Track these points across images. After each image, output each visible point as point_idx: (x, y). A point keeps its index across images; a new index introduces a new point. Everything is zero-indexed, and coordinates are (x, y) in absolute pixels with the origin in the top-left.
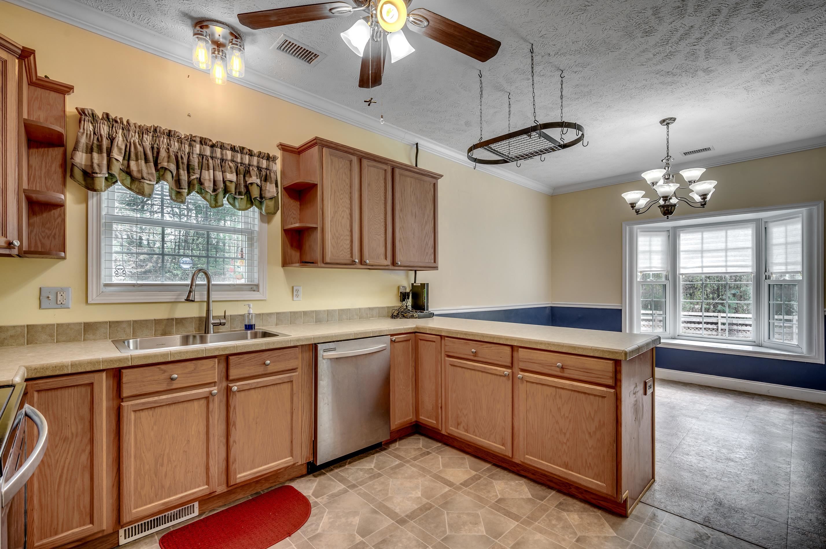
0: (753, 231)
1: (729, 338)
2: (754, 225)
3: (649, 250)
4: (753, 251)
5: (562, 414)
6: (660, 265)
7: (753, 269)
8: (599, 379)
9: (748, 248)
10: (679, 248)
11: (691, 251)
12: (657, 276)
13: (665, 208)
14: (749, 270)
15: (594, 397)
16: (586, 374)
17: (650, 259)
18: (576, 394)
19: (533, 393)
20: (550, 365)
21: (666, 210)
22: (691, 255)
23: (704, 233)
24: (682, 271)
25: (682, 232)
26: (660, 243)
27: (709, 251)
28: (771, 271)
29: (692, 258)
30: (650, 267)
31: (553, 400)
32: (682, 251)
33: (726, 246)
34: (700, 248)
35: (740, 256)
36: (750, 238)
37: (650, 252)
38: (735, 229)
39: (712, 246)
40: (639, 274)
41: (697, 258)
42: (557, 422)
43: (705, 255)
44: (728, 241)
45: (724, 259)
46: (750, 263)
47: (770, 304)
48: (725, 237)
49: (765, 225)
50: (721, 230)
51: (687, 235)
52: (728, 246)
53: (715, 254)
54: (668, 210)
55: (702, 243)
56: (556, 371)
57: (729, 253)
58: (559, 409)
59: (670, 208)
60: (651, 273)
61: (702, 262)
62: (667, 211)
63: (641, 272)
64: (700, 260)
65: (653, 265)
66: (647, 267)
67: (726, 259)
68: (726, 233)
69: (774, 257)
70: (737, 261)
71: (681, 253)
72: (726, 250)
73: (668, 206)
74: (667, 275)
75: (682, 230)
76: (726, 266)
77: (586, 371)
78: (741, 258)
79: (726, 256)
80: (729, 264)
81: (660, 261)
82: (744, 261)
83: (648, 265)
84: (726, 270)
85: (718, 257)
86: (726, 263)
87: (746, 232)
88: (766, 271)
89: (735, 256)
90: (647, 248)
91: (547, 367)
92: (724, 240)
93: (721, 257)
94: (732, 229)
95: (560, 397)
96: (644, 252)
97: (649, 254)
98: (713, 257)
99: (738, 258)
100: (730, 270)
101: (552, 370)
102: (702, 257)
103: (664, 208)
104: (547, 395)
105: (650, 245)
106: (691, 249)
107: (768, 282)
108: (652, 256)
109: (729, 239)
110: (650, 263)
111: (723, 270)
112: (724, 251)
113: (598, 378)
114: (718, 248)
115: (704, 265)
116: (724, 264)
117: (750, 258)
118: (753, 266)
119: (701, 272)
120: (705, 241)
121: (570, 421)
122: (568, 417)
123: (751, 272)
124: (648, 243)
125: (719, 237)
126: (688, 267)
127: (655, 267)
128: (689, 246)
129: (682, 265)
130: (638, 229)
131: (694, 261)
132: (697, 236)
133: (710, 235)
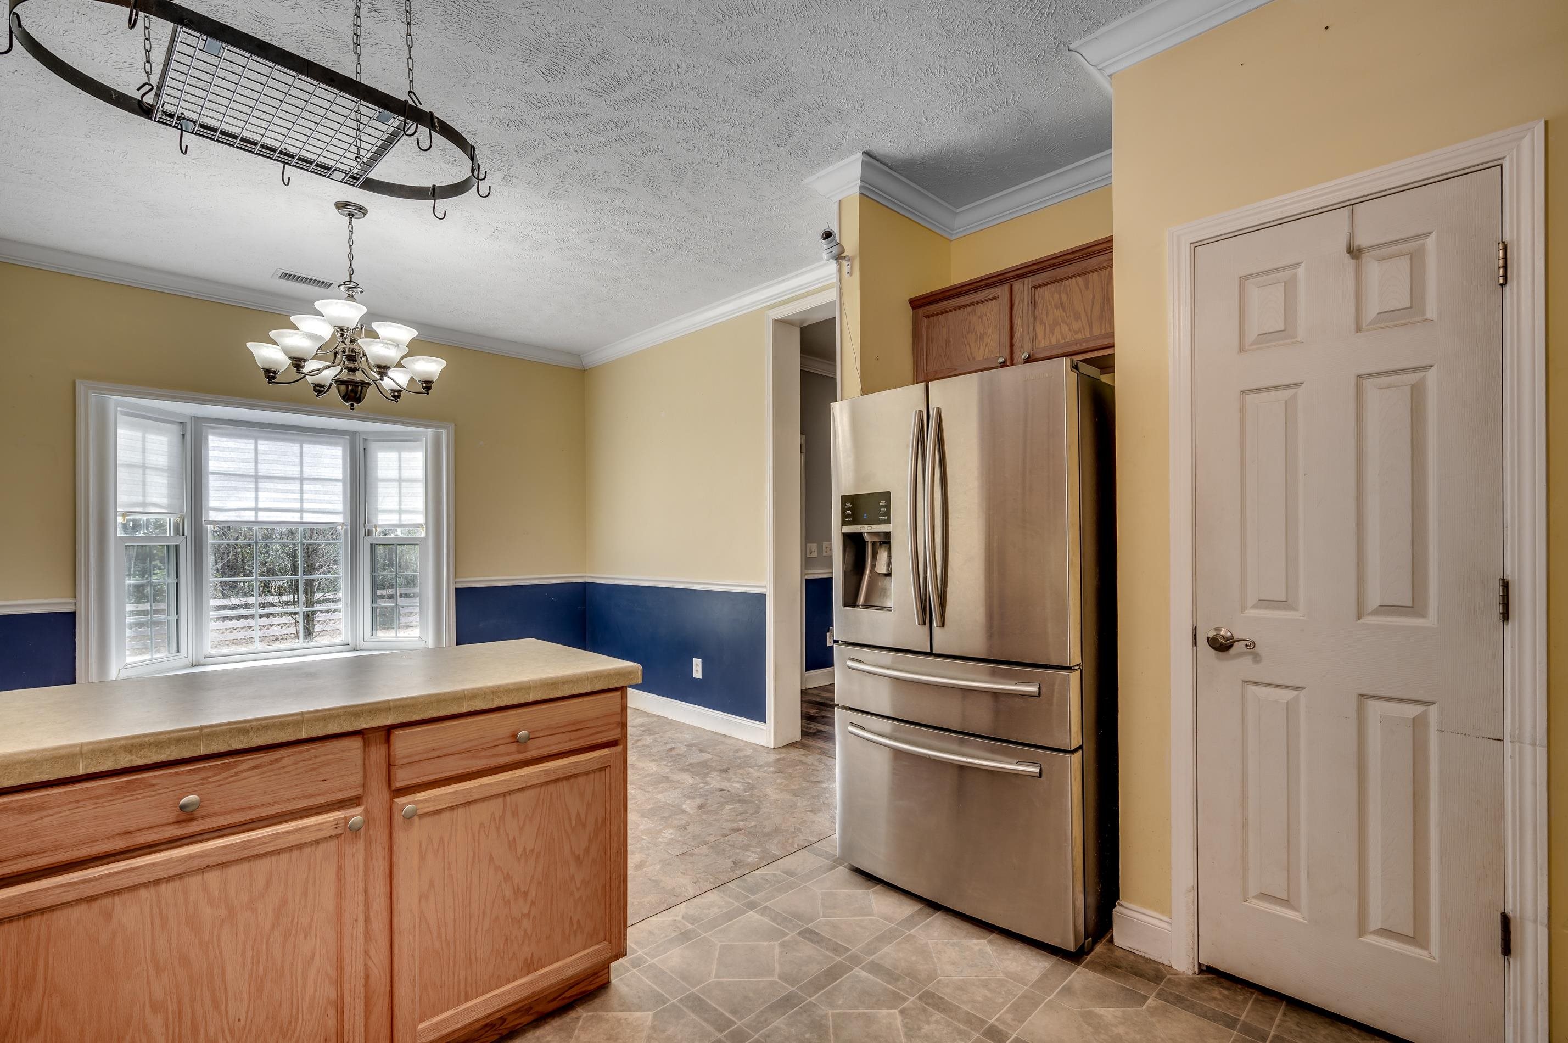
0: (344, 452)
1: (306, 645)
2: (347, 440)
3: (140, 461)
4: (344, 485)
5: (520, 851)
6: (165, 501)
7: (345, 517)
8: (599, 735)
9: (337, 480)
10: (206, 466)
11: (232, 475)
12: (158, 525)
13: (350, 388)
14: (339, 519)
15: (585, 777)
16: (573, 735)
17: (144, 484)
18: (552, 788)
19: (441, 840)
20: (492, 744)
21: (352, 391)
22: (234, 484)
23: (259, 442)
24: (213, 516)
25: (212, 431)
26: (165, 448)
27: (270, 478)
28: (374, 522)
29: (236, 489)
30: (144, 504)
31: (498, 829)
32: (213, 473)
33: (302, 471)
34: (252, 470)
35: (324, 493)
36: (340, 462)
37: (144, 467)
38: (315, 443)
39: (277, 470)
40: (120, 519)
41: (247, 490)
42: (508, 877)
43: (264, 485)
44: (305, 464)
45: (297, 496)
46: (340, 507)
47: (373, 576)
48: (299, 455)
49: (364, 443)
51: (225, 439)
52: (305, 473)
53: (281, 485)
54: (356, 392)
55: (256, 462)
56: (508, 754)
57: (307, 487)
58: (512, 844)
59: (359, 388)
60: (145, 518)
61: (257, 499)
62: (353, 395)
63: (124, 514)
64: (253, 494)
65: (148, 499)
66: (137, 504)
67: (302, 496)
68: (301, 448)
69: (380, 499)
70: (320, 501)
71: (211, 477)
72: (302, 479)
73: (356, 384)
74: (178, 524)
75: (210, 427)
76: (302, 511)
77: (574, 728)
78: (327, 497)
79: (302, 491)
80: (306, 506)
81: (165, 491)
82: (330, 502)
83: (140, 499)
84: (302, 517)
85: (287, 491)
86: (302, 505)
87: (333, 451)
88: (366, 522)
89: (316, 492)
90: (137, 459)
91: (483, 753)
92: (298, 460)
93: (293, 492)
94: (310, 442)
95: (515, 814)
96: (130, 466)
97: (140, 472)
98: (277, 491)
99: (322, 497)
100: (308, 518)
101: (497, 755)
102: (257, 490)
103: (348, 388)
104: (482, 825)
105: (144, 451)
106: (232, 471)
107: (369, 541)
108: (148, 478)
109: (305, 459)
110: (144, 494)
111: (296, 517)
112: (298, 482)
113: (597, 733)
114: (287, 475)
115: (261, 505)
116: (297, 506)
117: (340, 498)
118: (344, 513)
119: (253, 519)
120: (261, 457)
121: (538, 856)
122: (532, 851)
123: (343, 523)
124: (139, 445)
125: (288, 454)
126: (226, 508)
127: (155, 505)
128: (228, 463)
129: (212, 503)
130: (120, 407)
131: (240, 496)
132: (244, 444)
133: (271, 446)
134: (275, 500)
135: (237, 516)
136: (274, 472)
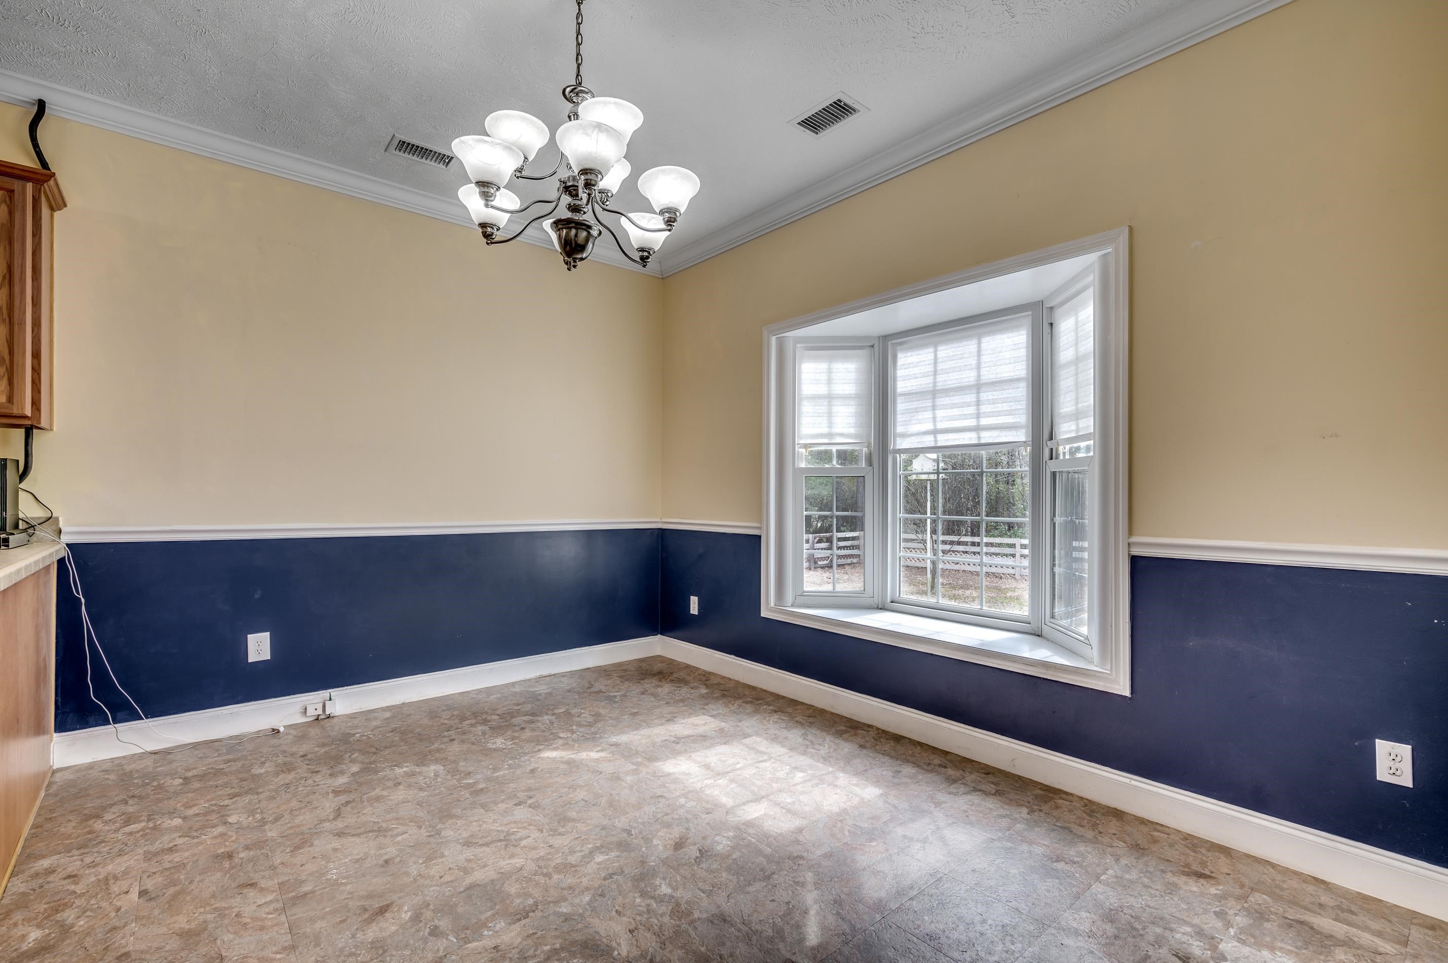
0: (1025, 336)
2: (1026, 320)
3: (826, 393)
4: (1027, 386)
7: (1026, 434)
9: (1018, 380)
10: (895, 388)
11: (916, 393)
12: (845, 457)
14: (1022, 438)
17: (830, 415)
22: (915, 405)
23: (939, 348)
24: (898, 444)
25: (899, 348)
26: (853, 376)
27: (947, 391)
28: (1060, 435)
29: (918, 410)
30: (830, 435)
32: (901, 395)
33: (979, 376)
34: (931, 385)
35: (1005, 401)
36: (1022, 353)
37: (830, 398)
38: (995, 332)
39: (952, 380)
40: (802, 451)
41: (925, 409)
43: (941, 401)
44: (983, 365)
45: (973, 410)
47: (1054, 524)
48: (976, 354)
49: (1050, 316)
50: (968, 337)
51: (910, 353)
52: (982, 378)
53: (956, 399)
55: (935, 373)
57: (984, 396)
60: (834, 449)
61: (934, 419)
63: (806, 446)
64: (930, 414)
65: (836, 430)
66: (822, 436)
67: (978, 409)
68: (979, 344)
70: (999, 414)
71: (899, 400)
72: (978, 387)
74: (867, 454)
75: (900, 344)
76: (978, 429)
78: (1005, 407)
79: (978, 403)
80: (984, 421)
81: (852, 420)
83: (825, 430)
84: (979, 438)
85: (963, 405)
86: (978, 421)
87: (1015, 337)
88: (1051, 438)
89: (995, 402)
90: (822, 390)
92: (973, 361)
93: (968, 405)
94: (989, 333)
96: (814, 398)
97: (826, 403)
98: (955, 406)
99: (1001, 407)
100: (988, 437)
102: (934, 408)
105: (829, 381)
106: (916, 388)
107: (1053, 466)
108: (835, 409)
109: (984, 358)
110: (830, 424)
111: (969, 438)
112: (974, 391)
114: (963, 384)
115: (939, 426)
116: (972, 422)
117: (1022, 405)
118: (1025, 428)
119: (932, 444)
120: (940, 366)
123: (1025, 442)
124: (824, 377)
125: (965, 356)
126: (909, 433)
127: (841, 435)
128: (912, 380)
129: (900, 429)
130: (799, 343)
131: (919, 418)
132: (925, 355)
133: (949, 351)
134: (952, 418)
135: (918, 442)
136: (950, 383)
